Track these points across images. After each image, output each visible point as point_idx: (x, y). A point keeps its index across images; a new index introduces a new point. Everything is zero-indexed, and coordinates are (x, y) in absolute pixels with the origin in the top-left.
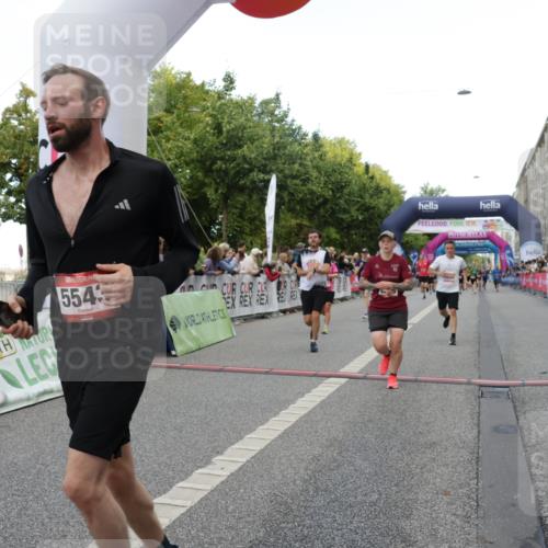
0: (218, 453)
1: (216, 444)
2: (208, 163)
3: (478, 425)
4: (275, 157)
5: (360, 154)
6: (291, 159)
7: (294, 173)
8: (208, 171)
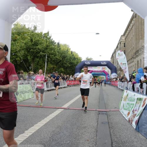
0: (27, 130)
1: (26, 127)
2: (29, 50)
3: (98, 122)
4: (47, 49)
5: (70, 49)
6: (51, 49)
7: (52, 53)
8: (29, 52)
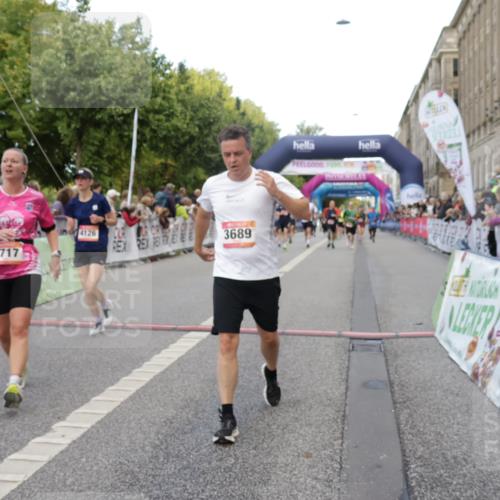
0: (59, 419)
1: (58, 409)
3: (347, 381)
5: (231, 88)
7: (156, 107)
